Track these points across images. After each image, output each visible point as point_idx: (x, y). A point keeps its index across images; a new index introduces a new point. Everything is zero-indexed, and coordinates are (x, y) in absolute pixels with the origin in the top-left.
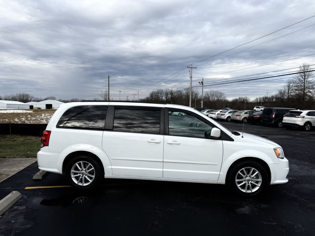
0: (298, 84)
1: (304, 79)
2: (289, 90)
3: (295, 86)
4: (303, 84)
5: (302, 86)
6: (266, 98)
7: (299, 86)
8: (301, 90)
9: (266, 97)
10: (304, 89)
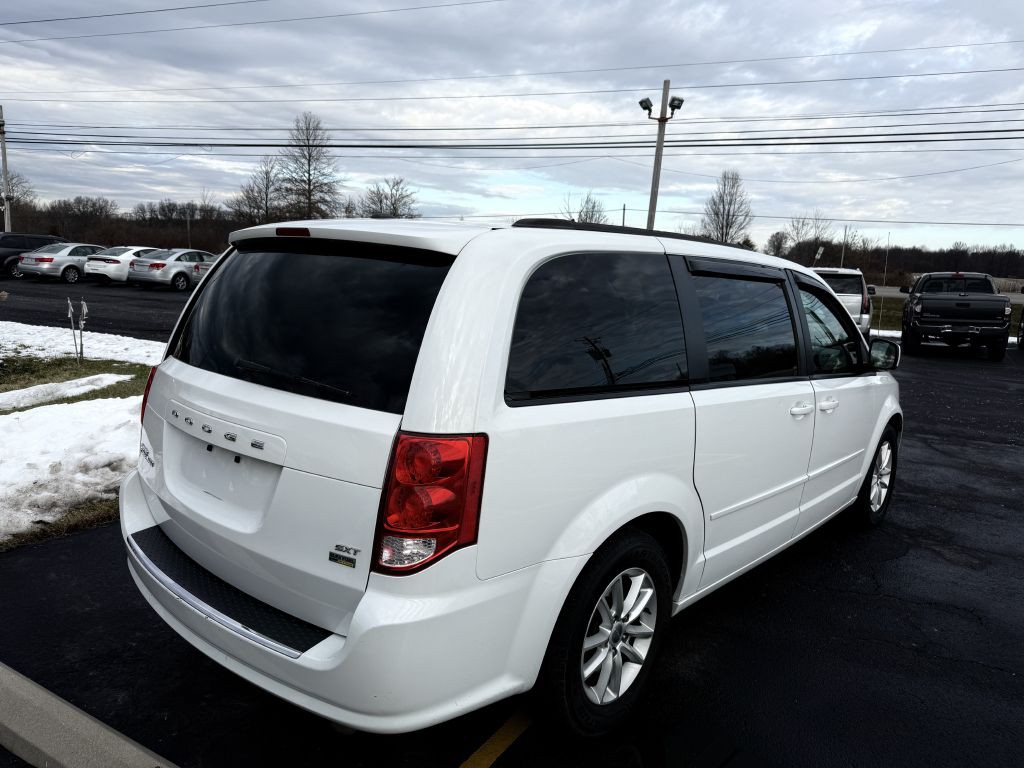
0: (294, 175)
1: (309, 161)
2: (267, 188)
3: (284, 180)
4: (307, 175)
5: (304, 181)
6: (172, 207)
7: (296, 180)
8: (299, 193)
9: (170, 204)
10: (310, 191)
